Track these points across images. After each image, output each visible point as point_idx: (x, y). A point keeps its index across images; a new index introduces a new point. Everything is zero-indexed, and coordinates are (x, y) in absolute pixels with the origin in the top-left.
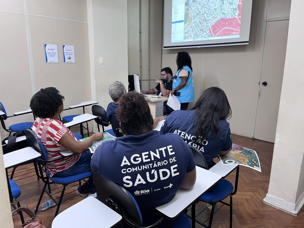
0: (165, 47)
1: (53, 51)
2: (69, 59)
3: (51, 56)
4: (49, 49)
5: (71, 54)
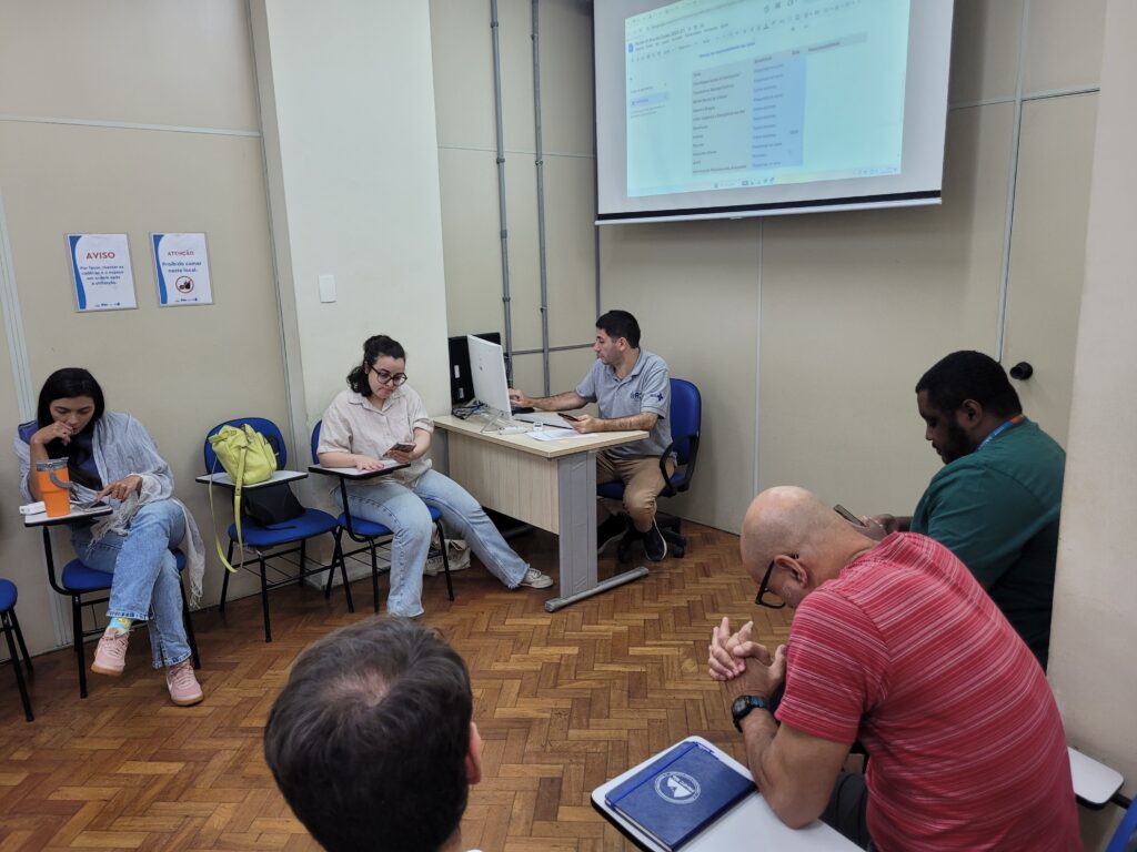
0: (603, 217)
1: (110, 262)
2: (185, 290)
3: (102, 281)
4: (89, 256)
5: (192, 267)
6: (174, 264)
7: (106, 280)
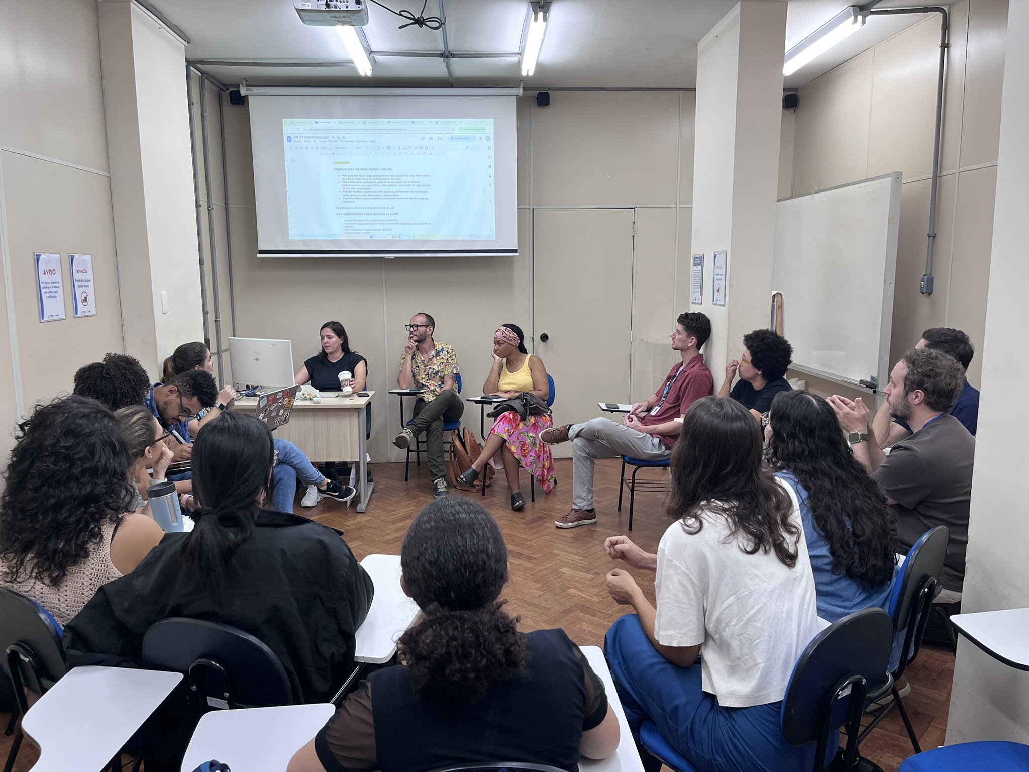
0: (262, 252)
1: (53, 278)
2: (85, 303)
3: (50, 295)
5: (86, 284)
6: (79, 281)
7: (53, 294)
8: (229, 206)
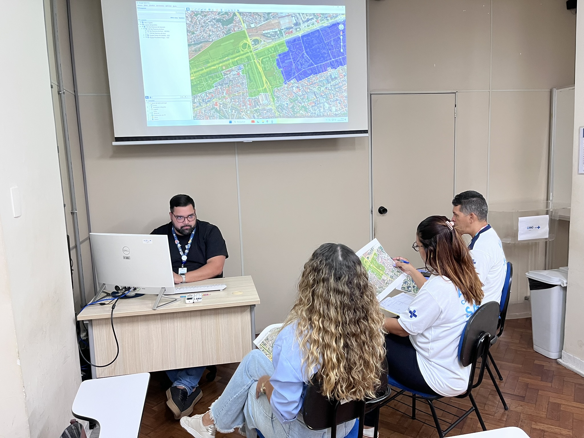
0: (118, 139)
8: (79, 94)
